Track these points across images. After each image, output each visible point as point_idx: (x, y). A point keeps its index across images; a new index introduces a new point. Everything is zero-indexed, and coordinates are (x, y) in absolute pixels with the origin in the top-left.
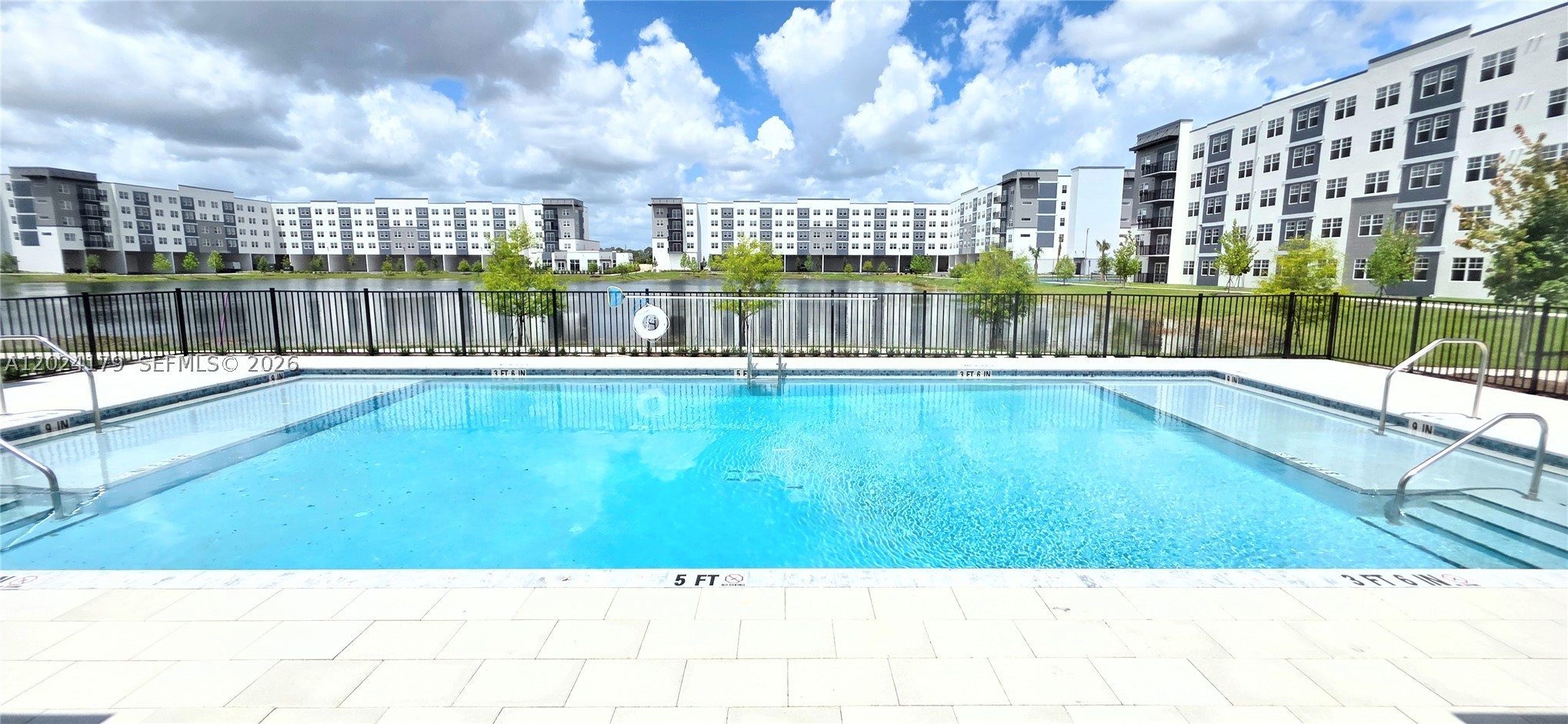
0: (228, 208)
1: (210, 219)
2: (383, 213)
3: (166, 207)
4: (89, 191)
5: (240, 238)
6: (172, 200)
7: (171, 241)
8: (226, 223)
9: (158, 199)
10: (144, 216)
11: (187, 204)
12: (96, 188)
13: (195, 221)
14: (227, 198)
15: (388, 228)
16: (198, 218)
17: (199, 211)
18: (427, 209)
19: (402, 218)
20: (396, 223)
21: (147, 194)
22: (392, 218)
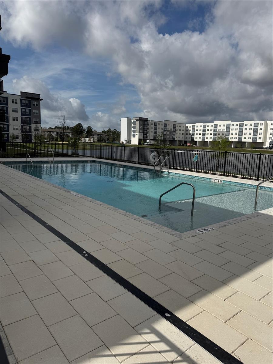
0: (175, 126)
1: (170, 130)
2: (216, 126)
3: (161, 127)
4: (146, 123)
5: (176, 135)
6: (162, 124)
8: (173, 131)
9: (159, 124)
10: (155, 129)
11: (165, 126)
12: (147, 122)
14: (175, 123)
15: (217, 131)
16: (167, 129)
17: (168, 127)
18: (230, 124)
19: (222, 128)
20: (219, 130)
21: (157, 123)
22: (218, 128)
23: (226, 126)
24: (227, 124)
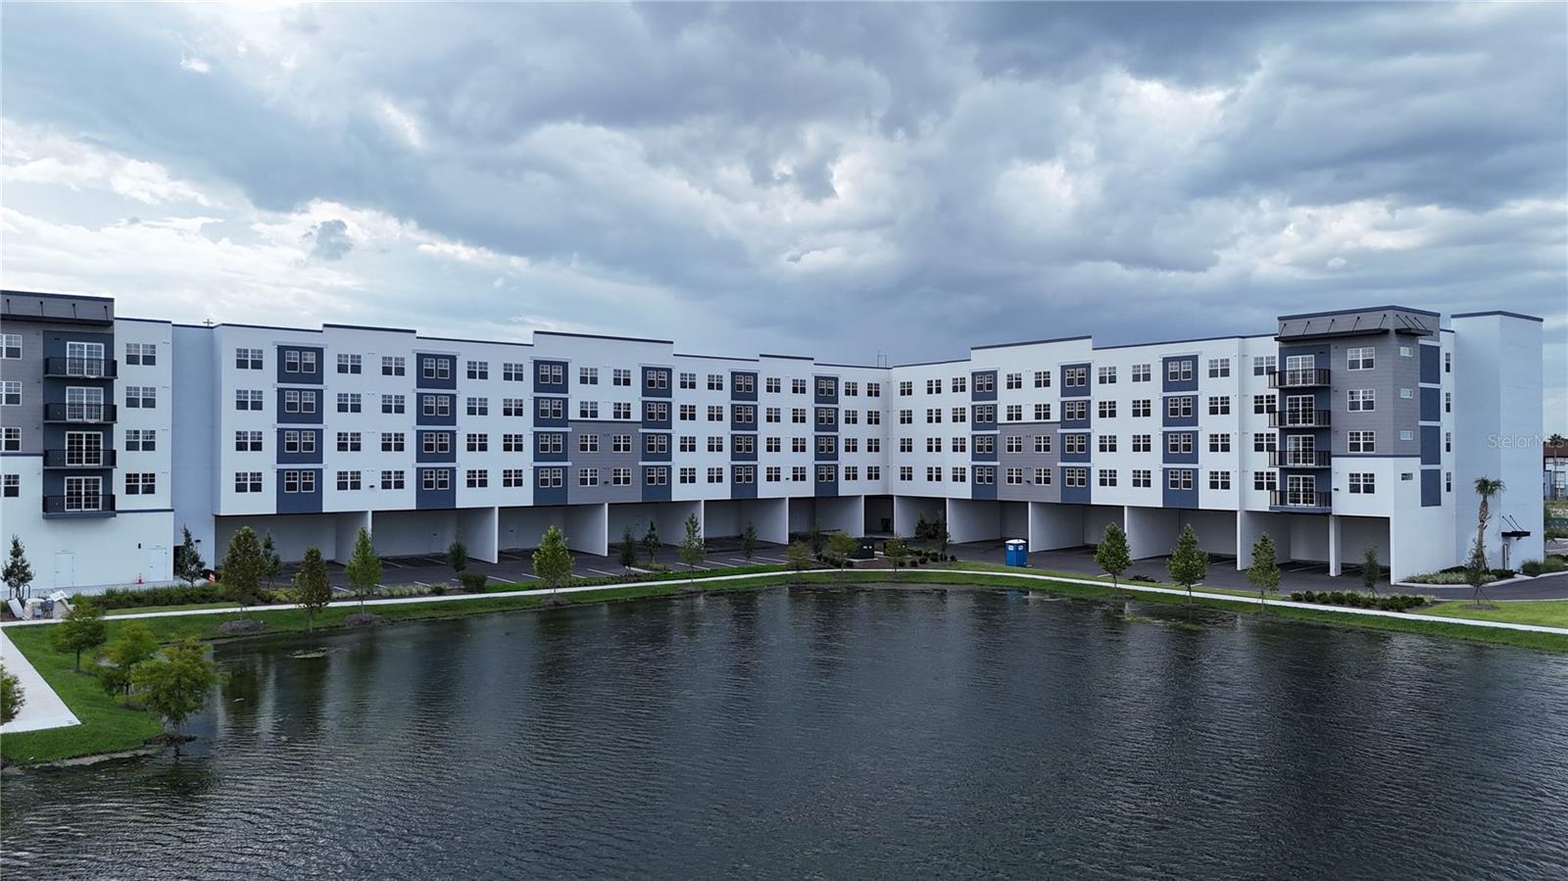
0: (656, 383)
1: (606, 414)
2: (985, 385)
3: (495, 390)
5: (680, 460)
6: (512, 374)
7: (495, 479)
8: (645, 424)
9: (478, 372)
10: (436, 414)
11: (551, 378)
13: (565, 422)
14: (658, 358)
15: (995, 426)
16: (574, 413)
17: (577, 395)
18: (1088, 366)
19: (1028, 398)
20: (1015, 413)
21: (453, 359)
22: (1005, 398)
23: (1056, 380)
24: (1064, 368)
